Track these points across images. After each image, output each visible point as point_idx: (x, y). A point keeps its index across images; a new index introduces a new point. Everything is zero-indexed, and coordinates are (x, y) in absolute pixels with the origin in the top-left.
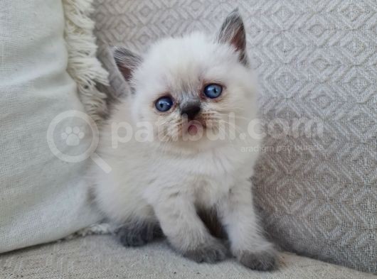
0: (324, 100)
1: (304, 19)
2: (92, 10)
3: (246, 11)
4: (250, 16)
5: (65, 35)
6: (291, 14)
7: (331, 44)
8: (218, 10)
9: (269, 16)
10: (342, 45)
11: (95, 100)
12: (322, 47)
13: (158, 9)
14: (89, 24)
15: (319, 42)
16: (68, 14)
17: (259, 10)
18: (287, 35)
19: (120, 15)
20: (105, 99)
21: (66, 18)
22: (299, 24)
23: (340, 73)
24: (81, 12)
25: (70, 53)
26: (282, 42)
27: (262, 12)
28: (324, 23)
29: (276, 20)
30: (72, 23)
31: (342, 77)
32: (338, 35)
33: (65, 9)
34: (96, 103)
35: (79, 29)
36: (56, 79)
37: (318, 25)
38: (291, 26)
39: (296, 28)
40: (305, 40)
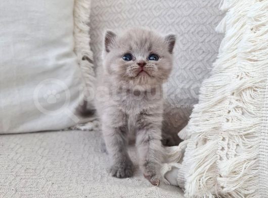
0: (199, 70)
1: (195, 27)
2: (89, 21)
3: (167, 22)
4: (169, 25)
5: (74, 33)
6: (190, 24)
7: (206, 41)
8: (154, 21)
9: (178, 25)
10: (212, 41)
11: (87, 67)
12: (202, 42)
13: (124, 19)
14: (87, 28)
15: (201, 40)
16: (76, 23)
17: (174, 22)
18: (186, 35)
19: (105, 22)
20: (93, 67)
21: (75, 24)
22: (192, 30)
23: (209, 56)
24: (83, 22)
25: (75, 43)
26: (183, 39)
27: (175, 23)
28: (205, 29)
29: (182, 27)
30: (78, 28)
31: (209, 59)
32: (211, 37)
33: (74, 20)
34: (88, 69)
35: (81, 31)
36: (67, 55)
37: (202, 31)
38: (189, 31)
39: (191, 32)
40: (194, 39)
